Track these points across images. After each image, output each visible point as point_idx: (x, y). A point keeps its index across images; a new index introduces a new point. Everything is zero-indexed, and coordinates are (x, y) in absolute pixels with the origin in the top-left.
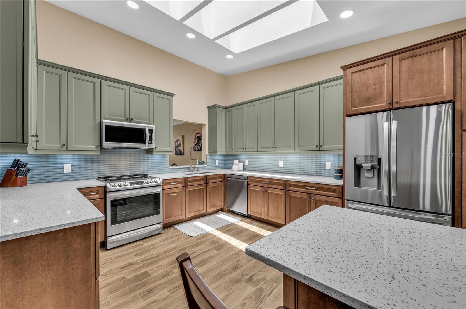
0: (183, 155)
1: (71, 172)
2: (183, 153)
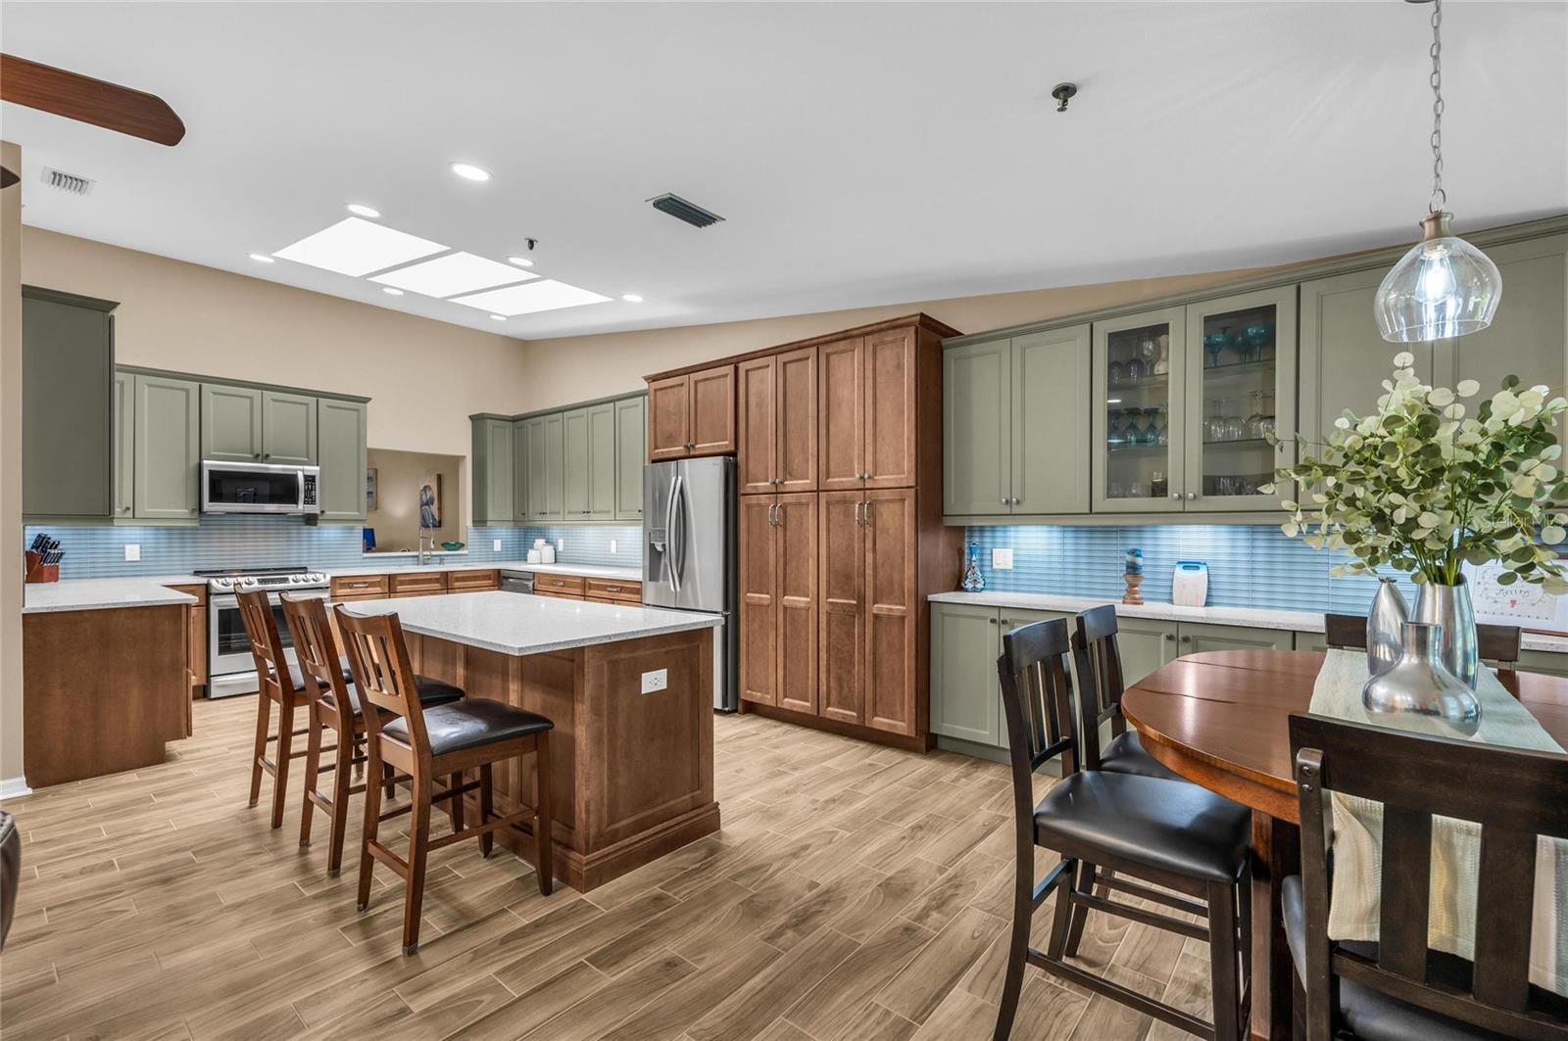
0: (440, 526)
1: (138, 559)
2: (440, 522)
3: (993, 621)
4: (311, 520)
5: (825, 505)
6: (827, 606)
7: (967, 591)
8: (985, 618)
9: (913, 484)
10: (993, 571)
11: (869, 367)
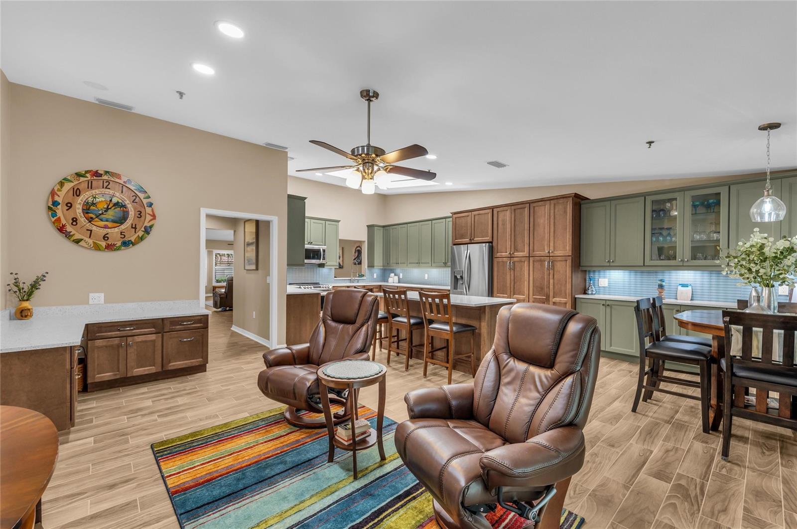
0: (342, 268)
2: (343, 266)
3: (603, 305)
4: (322, 265)
5: (532, 262)
6: (533, 299)
7: (588, 294)
8: (600, 304)
9: (571, 255)
10: (599, 287)
11: (552, 212)
